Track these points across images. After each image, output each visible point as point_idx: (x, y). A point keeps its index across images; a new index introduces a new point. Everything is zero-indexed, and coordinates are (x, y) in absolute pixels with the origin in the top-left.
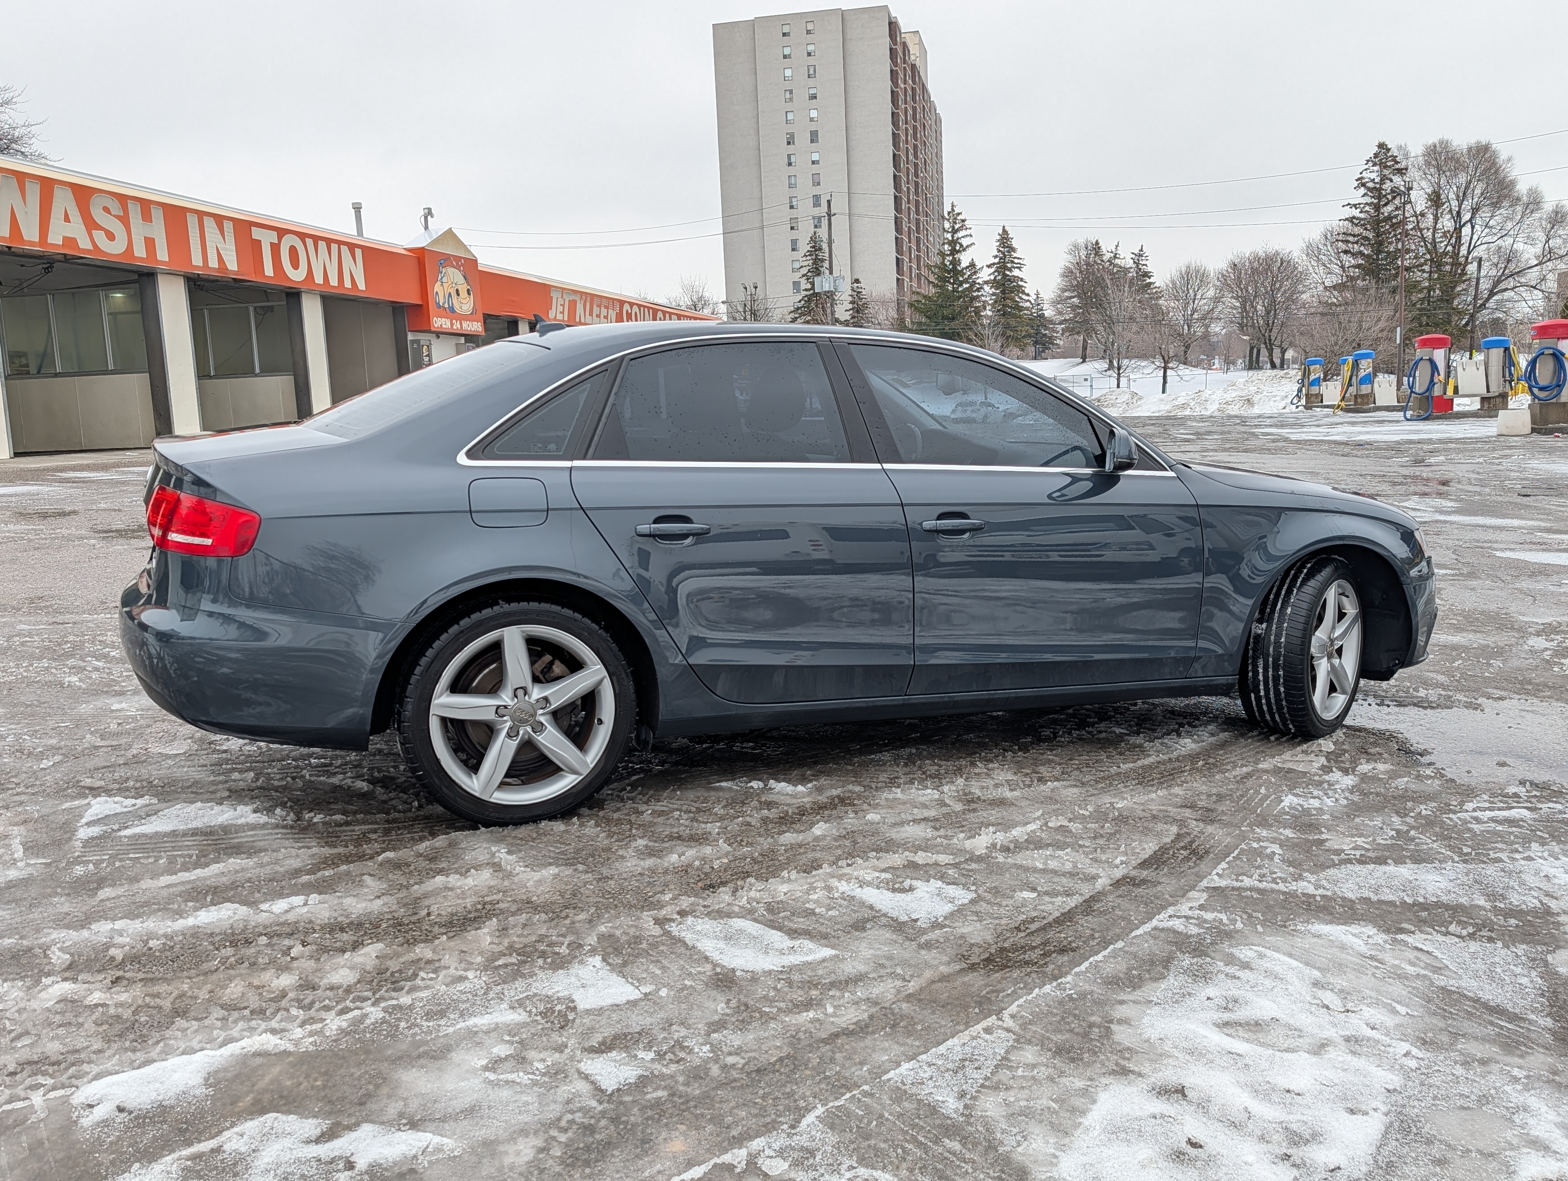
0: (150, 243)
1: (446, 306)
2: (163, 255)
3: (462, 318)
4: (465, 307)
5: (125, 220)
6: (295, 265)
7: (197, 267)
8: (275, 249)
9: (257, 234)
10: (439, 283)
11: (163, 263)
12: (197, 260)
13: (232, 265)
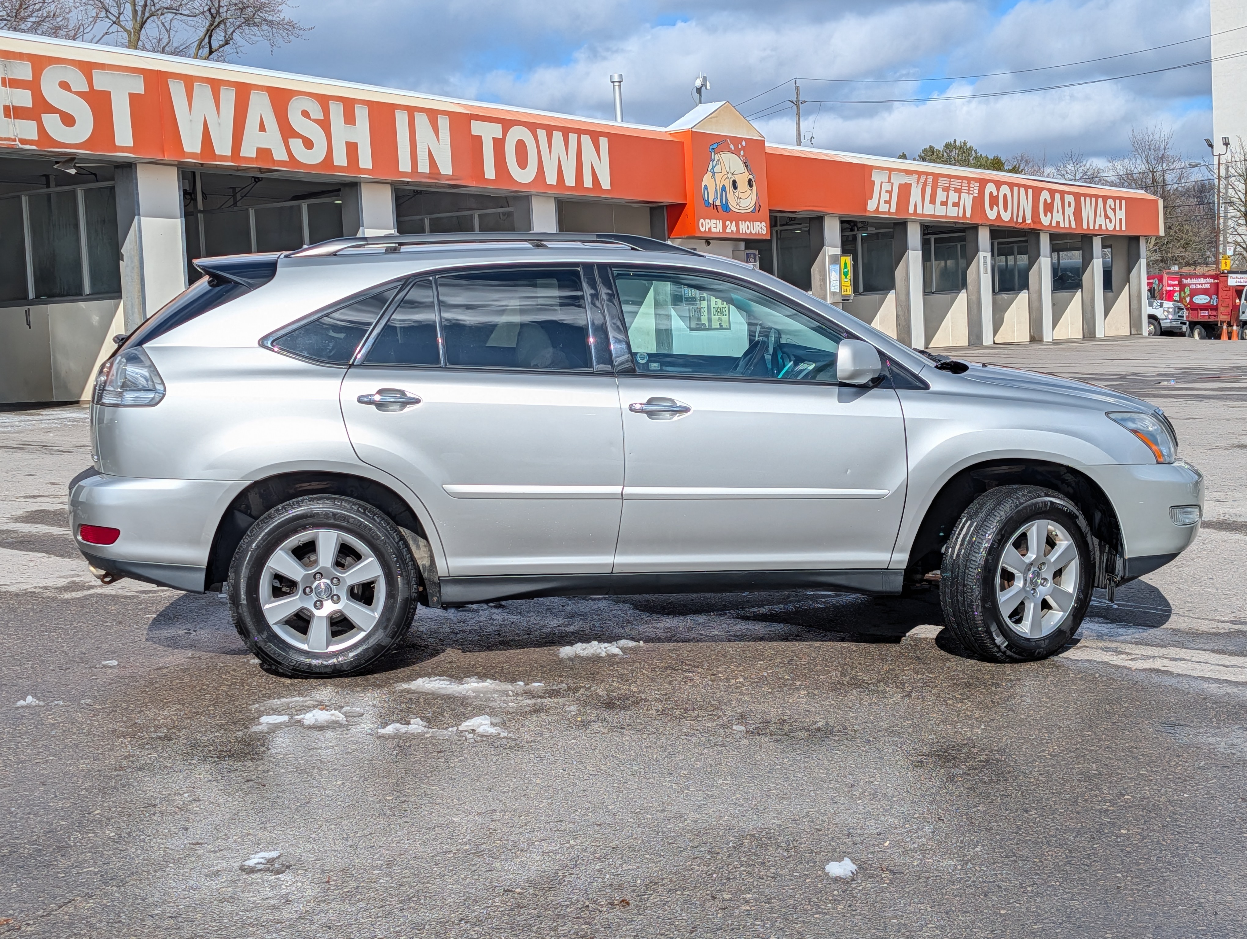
0: (352, 149)
1: (718, 203)
2: (365, 161)
3: (739, 217)
4: (743, 203)
5: (325, 124)
6: (522, 163)
7: (405, 174)
8: (499, 144)
9: (477, 128)
10: (709, 174)
11: (366, 171)
12: (405, 165)
13: (446, 168)
